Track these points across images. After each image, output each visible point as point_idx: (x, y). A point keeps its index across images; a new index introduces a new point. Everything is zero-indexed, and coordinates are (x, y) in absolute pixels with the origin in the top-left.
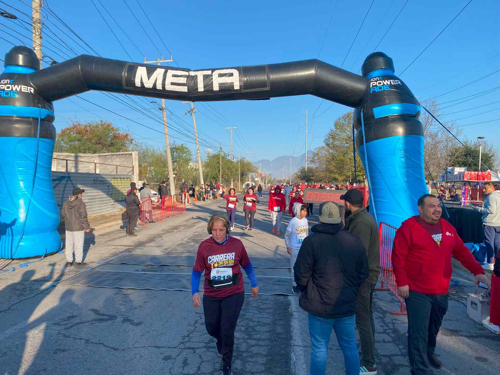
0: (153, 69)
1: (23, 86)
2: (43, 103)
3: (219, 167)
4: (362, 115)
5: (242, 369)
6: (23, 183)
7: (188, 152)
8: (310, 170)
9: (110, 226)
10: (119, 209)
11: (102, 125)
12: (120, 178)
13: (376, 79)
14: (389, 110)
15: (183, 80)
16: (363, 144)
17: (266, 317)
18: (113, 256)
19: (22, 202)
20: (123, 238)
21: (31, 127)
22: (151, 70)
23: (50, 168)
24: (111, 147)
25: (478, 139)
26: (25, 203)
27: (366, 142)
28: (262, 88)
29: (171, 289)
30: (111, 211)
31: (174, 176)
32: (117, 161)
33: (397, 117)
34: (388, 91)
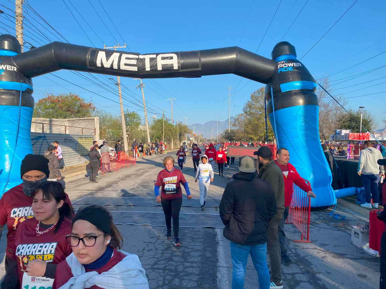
0: (110, 53)
1: (8, 66)
2: (24, 79)
3: (162, 129)
4: (272, 89)
5: (179, 285)
6: (8, 141)
7: (139, 118)
8: (232, 132)
9: (77, 175)
10: (84, 162)
11: (71, 97)
12: (85, 138)
13: (282, 62)
14: (292, 86)
15: (134, 62)
16: (273, 112)
17: (198, 245)
18: (79, 198)
19: (7, 156)
20: (87, 184)
21: (14, 98)
22: (109, 54)
23: (30, 130)
24: (78, 114)
25: (360, 108)
26: (10, 157)
27: (275, 111)
28: (196, 68)
29: (125, 223)
30: (78, 164)
31: (127, 136)
32: (83, 124)
33: (298, 91)
34: (292, 71)
